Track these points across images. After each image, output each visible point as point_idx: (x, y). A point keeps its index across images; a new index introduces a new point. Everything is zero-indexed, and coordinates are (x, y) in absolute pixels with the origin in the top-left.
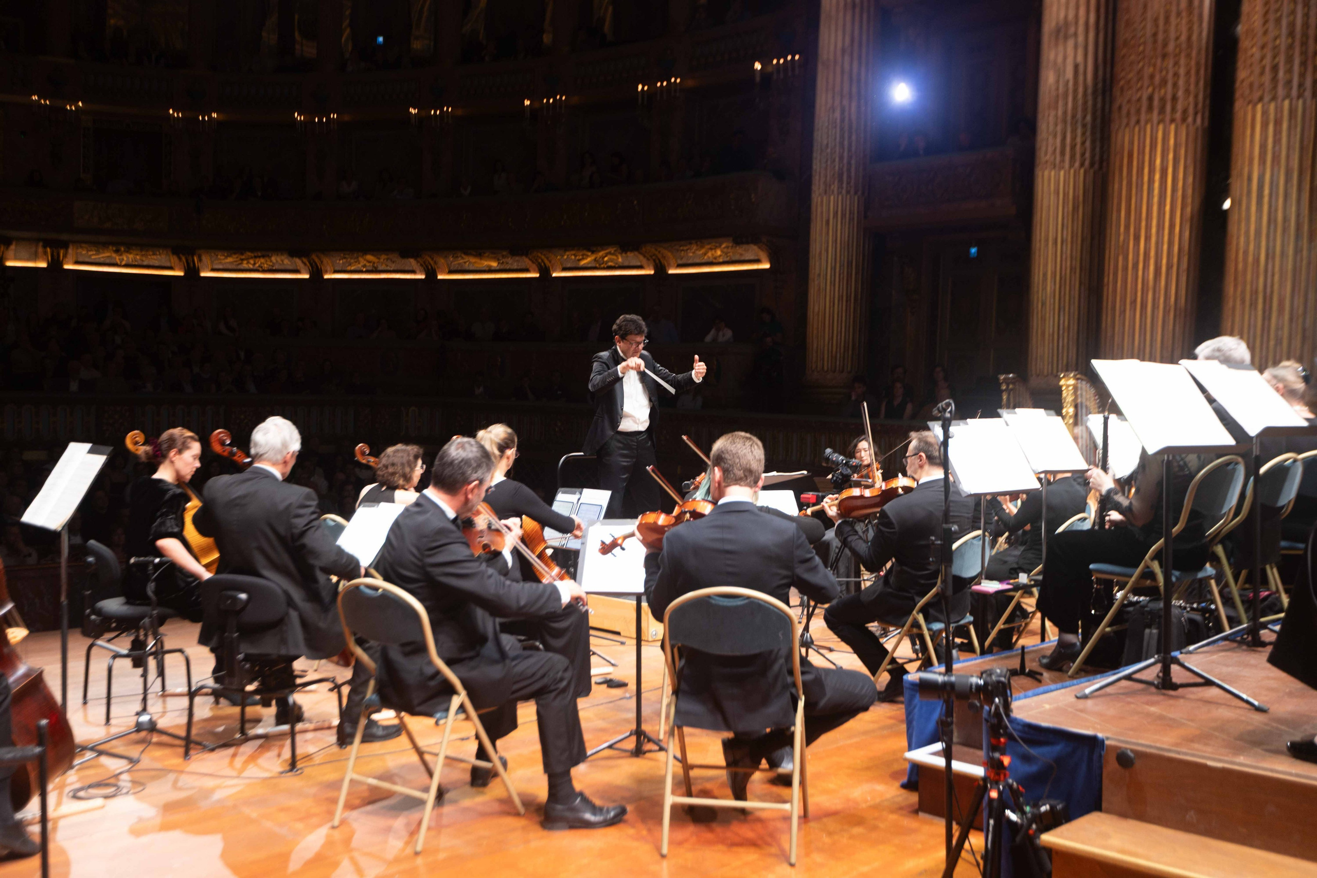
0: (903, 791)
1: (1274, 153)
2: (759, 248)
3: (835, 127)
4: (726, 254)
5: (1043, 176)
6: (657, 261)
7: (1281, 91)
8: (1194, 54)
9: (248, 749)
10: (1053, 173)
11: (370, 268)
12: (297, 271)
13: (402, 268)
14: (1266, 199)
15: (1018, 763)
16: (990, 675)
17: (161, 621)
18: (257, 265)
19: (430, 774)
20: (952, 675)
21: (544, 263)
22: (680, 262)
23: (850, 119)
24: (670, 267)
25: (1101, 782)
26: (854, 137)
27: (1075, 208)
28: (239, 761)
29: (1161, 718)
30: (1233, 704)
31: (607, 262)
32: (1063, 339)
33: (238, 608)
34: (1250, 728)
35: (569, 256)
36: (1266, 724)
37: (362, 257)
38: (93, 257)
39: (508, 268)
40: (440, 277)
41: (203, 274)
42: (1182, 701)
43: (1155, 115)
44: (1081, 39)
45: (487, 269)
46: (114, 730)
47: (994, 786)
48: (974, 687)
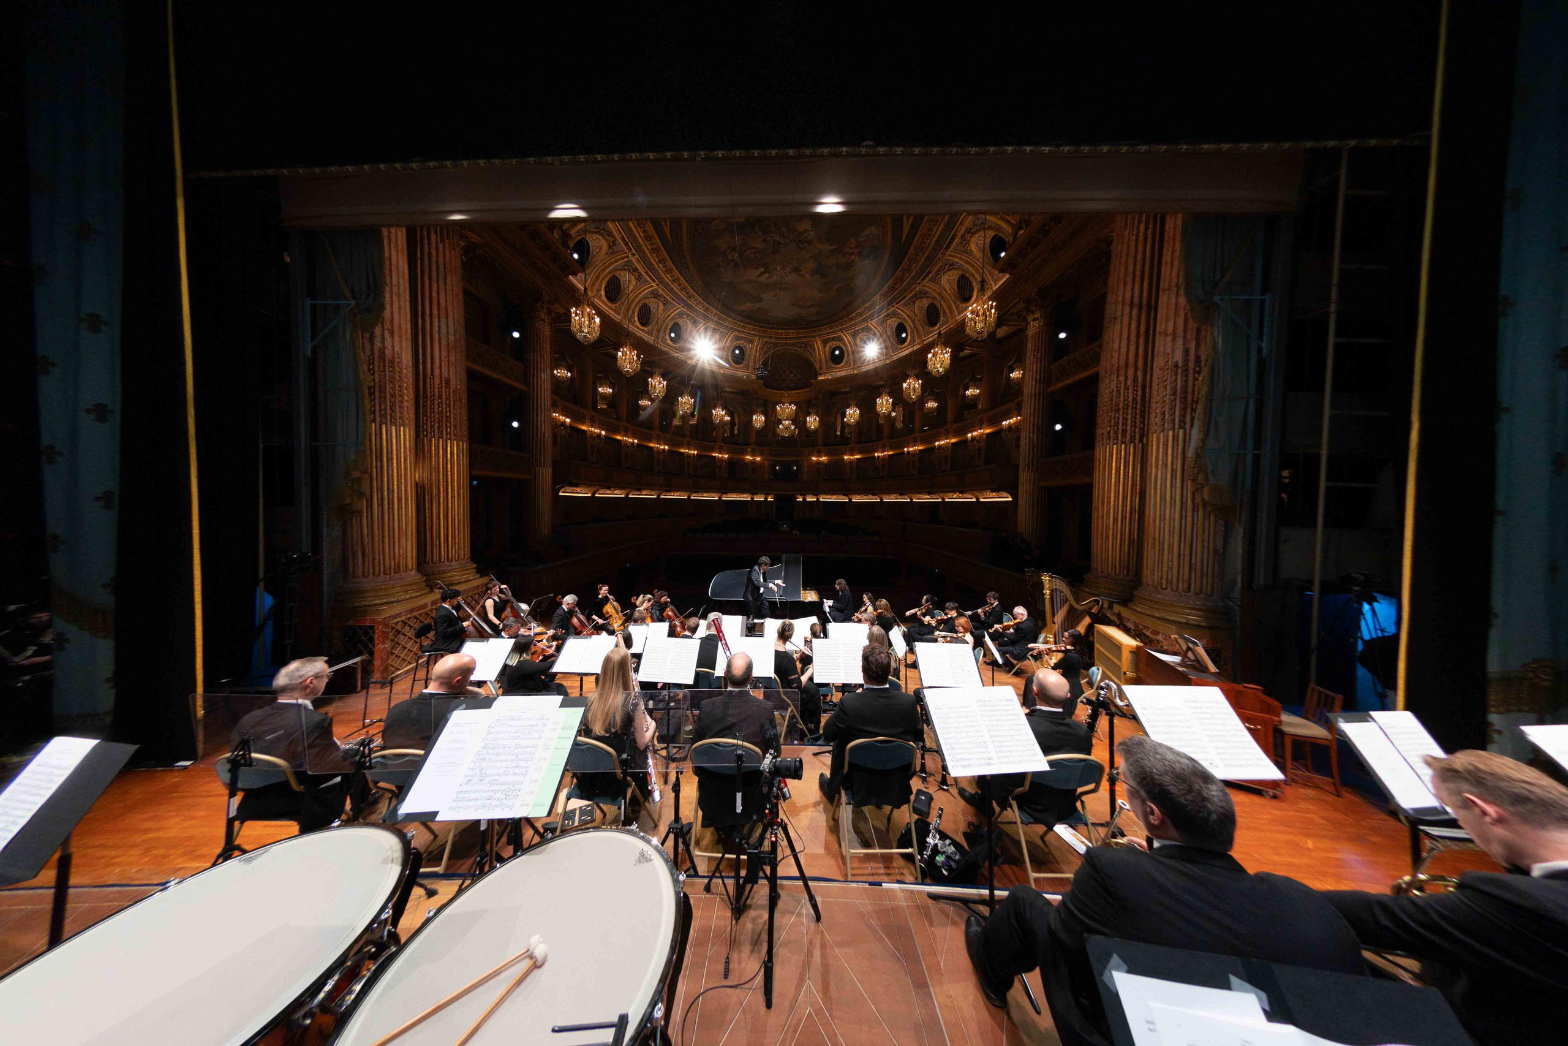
2: (1006, 493)
6: (976, 497)
11: (895, 498)
12: (877, 499)
13: (904, 498)
18: (866, 498)
22: (982, 497)
24: (980, 499)
31: (960, 497)
35: (947, 495)
37: (890, 495)
38: (826, 497)
39: (933, 498)
40: (914, 501)
41: (853, 501)
45: (926, 498)
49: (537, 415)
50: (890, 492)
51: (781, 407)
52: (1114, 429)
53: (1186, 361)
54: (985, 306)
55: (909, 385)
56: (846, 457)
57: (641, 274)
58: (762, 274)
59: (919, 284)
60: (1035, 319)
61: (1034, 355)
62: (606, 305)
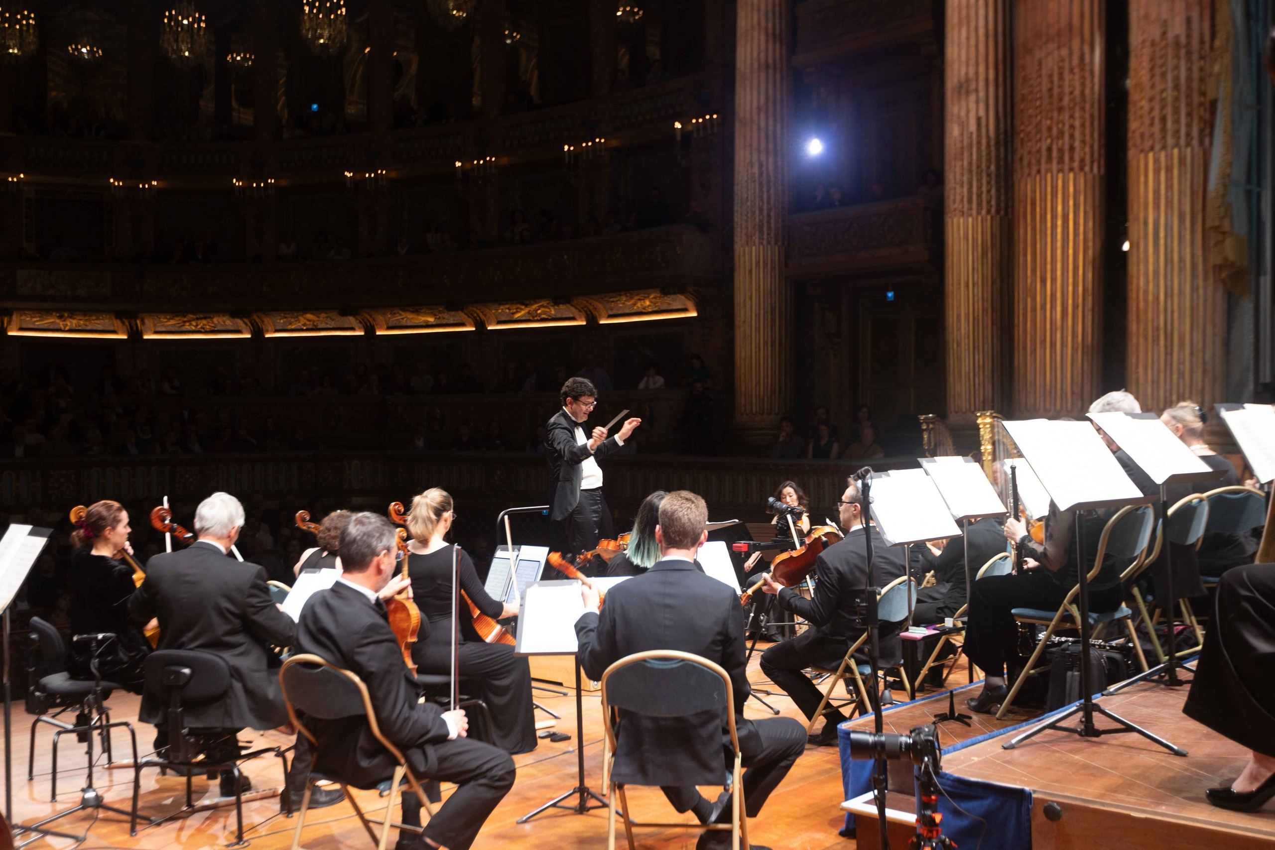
0: (842, 839)
1: (1167, 197)
2: (687, 298)
3: (754, 181)
4: (655, 304)
5: (952, 223)
6: (589, 313)
7: (1170, 140)
8: (1088, 107)
9: (194, 821)
10: (961, 220)
11: (310, 327)
12: (239, 331)
13: (341, 326)
14: (1162, 242)
15: (950, 817)
16: (919, 734)
17: (106, 694)
18: (199, 327)
19: (376, 841)
20: (882, 736)
21: (480, 318)
22: (611, 313)
23: (768, 173)
24: (601, 317)
25: (1030, 835)
26: (772, 191)
27: (984, 253)
28: (185, 834)
29: (1085, 766)
30: (1154, 749)
31: (540, 314)
32: (979, 378)
33: (181, 683)
34: (1171, 774)
35: (504, 310)
36: (1186, 770)
37: (302, 315)
38: (37, 323)
39: (444, 322)
40: (378, 333)
41: (146, 337)
42: (1105, 747)
43: (1055, 166)
44: (982, 94)
45: (424, 324)
46: (60, 807)
47: (928, 843)
48: (903, 746)
50: (300, 302)
52: (1057, 144)
53: (1189, 36)
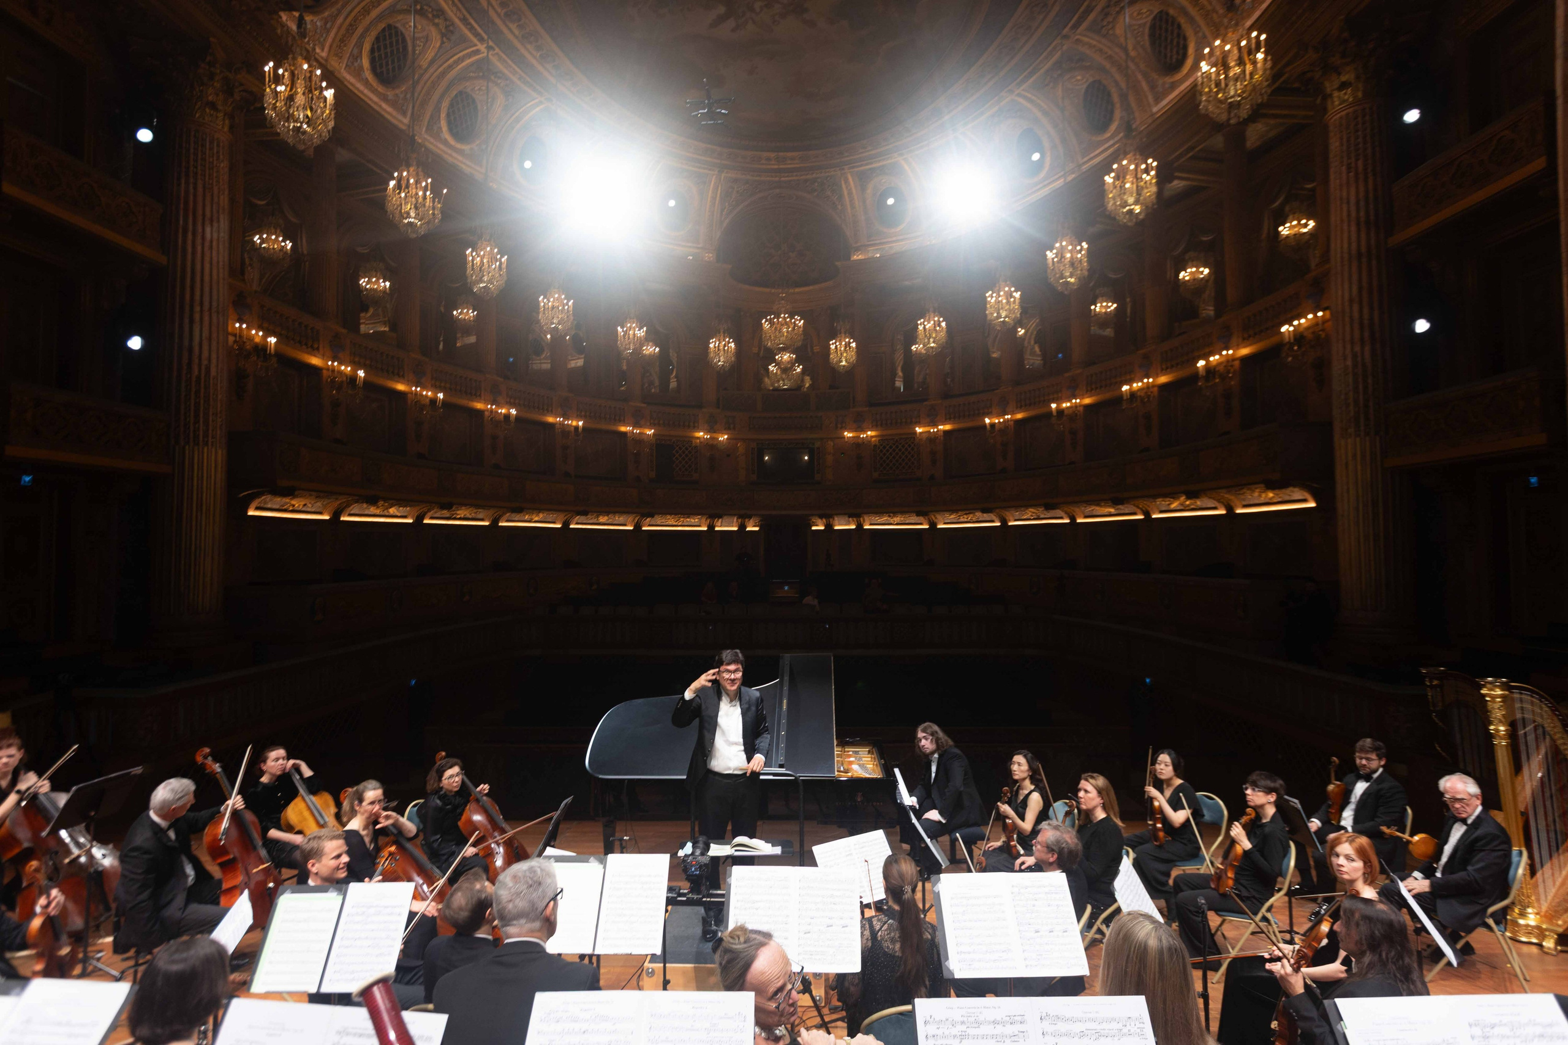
2: (1293, 491)
6: (1226, 504)
11: (1036, 517)
12: (992, 521)
13: (1055, 516)
18: (968, 519)
21: (1143, 509)
22: (1245, 503)
24: (1237, 507)
31: (1190, 505)
35: (1161, 503)
37: (1027, 510)
38: (877, 521)
39: (1122, 512)
40: (1079, 521)
41: (939, 527)
45: (1109, 514)
49: (192, 321)
50: (1022, 502)
51: (771, 322)
54: (1243, 43)
55: (1061, 255)
56: (919, 430)
57: (453, 24)
58: (722, 19)
59: (1066, 37)
60: (1343, 86)
61: (1349, 168)
62: (374, 91)
